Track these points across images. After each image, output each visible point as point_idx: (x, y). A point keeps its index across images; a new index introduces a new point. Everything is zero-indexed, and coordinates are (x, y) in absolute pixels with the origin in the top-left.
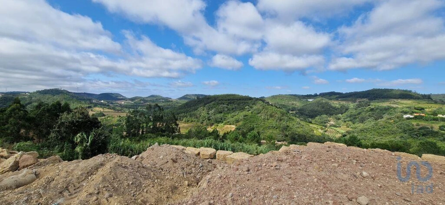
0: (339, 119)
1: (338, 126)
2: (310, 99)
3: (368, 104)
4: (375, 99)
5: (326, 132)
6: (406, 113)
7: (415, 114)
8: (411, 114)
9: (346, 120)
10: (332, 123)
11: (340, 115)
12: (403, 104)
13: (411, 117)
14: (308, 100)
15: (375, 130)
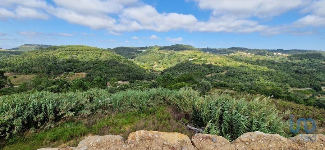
0: (160, 63)
1: (159, 67)
2: (143, 50)
3: (174, 53)
4: (177, 50)
5: (153, 71)
6: (190, 58)
7: (193, 59)
8: (192, 58)
9: (163, 63)
10: (156, 65)
11: (160, 60)
12: (189, 53)
13: (192, 60)
14: (142, 51)
15: (177, 68)
